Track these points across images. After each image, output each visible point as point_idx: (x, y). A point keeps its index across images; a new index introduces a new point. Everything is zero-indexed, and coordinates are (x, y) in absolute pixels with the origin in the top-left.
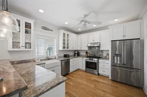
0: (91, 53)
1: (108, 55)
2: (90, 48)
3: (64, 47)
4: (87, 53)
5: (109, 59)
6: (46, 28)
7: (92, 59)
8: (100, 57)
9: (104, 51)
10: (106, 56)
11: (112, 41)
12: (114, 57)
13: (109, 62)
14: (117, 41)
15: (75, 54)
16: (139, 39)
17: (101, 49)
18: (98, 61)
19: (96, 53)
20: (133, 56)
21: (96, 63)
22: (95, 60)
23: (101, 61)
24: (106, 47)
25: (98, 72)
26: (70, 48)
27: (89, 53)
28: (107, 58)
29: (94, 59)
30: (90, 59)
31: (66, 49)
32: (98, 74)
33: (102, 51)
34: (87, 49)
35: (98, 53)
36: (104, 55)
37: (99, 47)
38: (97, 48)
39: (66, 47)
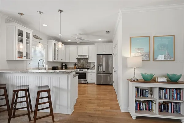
0: (79, 65)
1: (94, 66)
2: (79, 60)
3: (54, 59)
4: (76, 65)
6: (37, 37)
7: (82, 70)
9: (91, 63)
11: (97, 55)
12: (98, 66)
13: (95, 71)
14: (101, 55)
15: (63, 66)
16: (111, 55)
17: (89, 61)
18: (87, 71)
19: (84, 65)
20: (109, 66)
21: (85, 73)
23: (89, 71)
24: (93, 59)
25: (87, 80)
26: (60, 60)
27: (78, 65)
28: (94, 68)
29: (83, 70)
30: (80, 70)
31: (56, 61)
32: (87, 82)
33: (90, 63)
34: (77, 61)
37: (87, 59)
38: (85, 60)
39: (56, 58)
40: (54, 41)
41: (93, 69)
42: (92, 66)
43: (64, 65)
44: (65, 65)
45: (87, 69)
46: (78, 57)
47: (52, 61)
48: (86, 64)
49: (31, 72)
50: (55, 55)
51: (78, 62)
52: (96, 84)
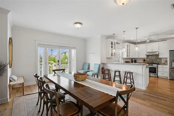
0: (149, 61)
1: (167, 61)
2: (148, 56)
5: (167, 64)
6: (117, 43)
7: (151, 65)
8: (159, 64)
10: (165, 62)
11: (170, 51)
12: (172, 62)
13: (168, 66)
17: (159, 57)
18: (157, 66)
19: (154, 60)
21: (156, 68)
22: (155, 66)
23: (159, 66)
24: (165, 54)
25: (157, 75)
26: (131, 57)
28: (166, 64)
29: (153, 65)
30: (150, 65)
31: (128, 57)
32: (158, 76)
33: (161, 59)
35: (156, 60)
36: (162, 62)
37: (158, 55)
38: (155, 56)
39: (128, 55)
40: (127, 44)
41: (164, 64)
42: (163, 61)
43: (133, 60)
44: (135, 60)
45: (158, 64)
46: (147, 53)
47: (126, 57)
48: (156, 59)
49: (115, 63)
50: (127, 53)
51: (147, 58)
52: (168, 78)
